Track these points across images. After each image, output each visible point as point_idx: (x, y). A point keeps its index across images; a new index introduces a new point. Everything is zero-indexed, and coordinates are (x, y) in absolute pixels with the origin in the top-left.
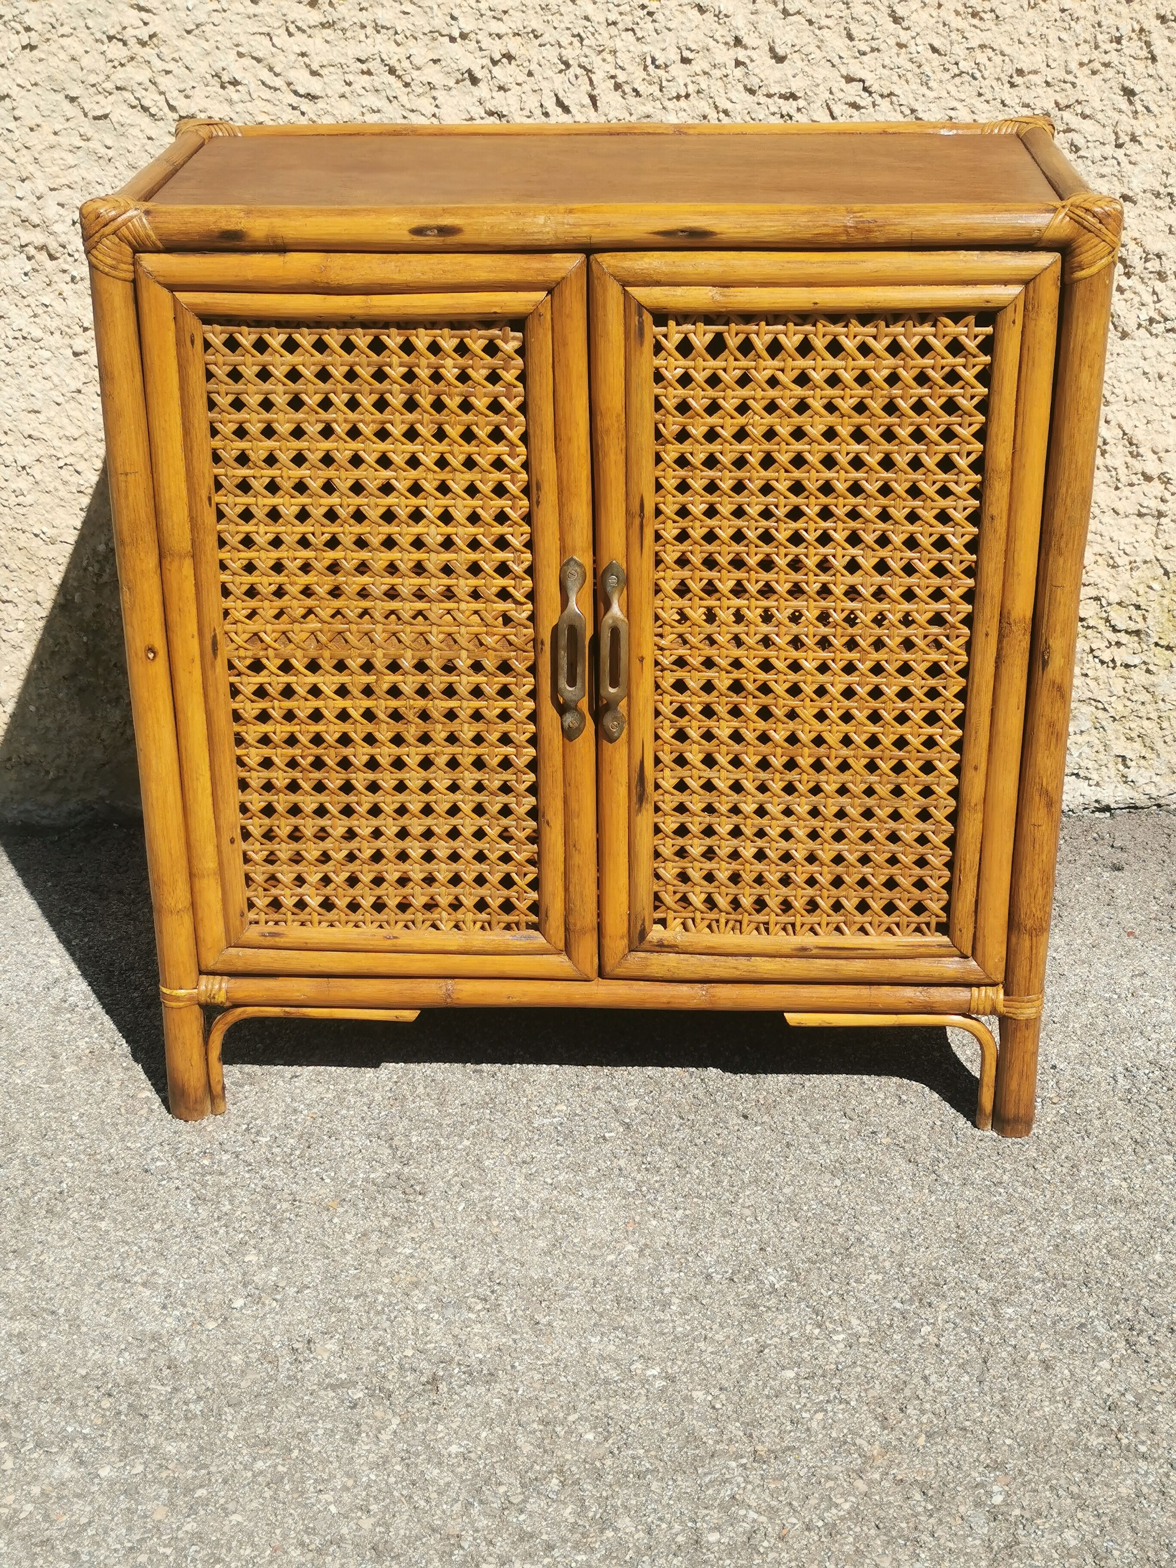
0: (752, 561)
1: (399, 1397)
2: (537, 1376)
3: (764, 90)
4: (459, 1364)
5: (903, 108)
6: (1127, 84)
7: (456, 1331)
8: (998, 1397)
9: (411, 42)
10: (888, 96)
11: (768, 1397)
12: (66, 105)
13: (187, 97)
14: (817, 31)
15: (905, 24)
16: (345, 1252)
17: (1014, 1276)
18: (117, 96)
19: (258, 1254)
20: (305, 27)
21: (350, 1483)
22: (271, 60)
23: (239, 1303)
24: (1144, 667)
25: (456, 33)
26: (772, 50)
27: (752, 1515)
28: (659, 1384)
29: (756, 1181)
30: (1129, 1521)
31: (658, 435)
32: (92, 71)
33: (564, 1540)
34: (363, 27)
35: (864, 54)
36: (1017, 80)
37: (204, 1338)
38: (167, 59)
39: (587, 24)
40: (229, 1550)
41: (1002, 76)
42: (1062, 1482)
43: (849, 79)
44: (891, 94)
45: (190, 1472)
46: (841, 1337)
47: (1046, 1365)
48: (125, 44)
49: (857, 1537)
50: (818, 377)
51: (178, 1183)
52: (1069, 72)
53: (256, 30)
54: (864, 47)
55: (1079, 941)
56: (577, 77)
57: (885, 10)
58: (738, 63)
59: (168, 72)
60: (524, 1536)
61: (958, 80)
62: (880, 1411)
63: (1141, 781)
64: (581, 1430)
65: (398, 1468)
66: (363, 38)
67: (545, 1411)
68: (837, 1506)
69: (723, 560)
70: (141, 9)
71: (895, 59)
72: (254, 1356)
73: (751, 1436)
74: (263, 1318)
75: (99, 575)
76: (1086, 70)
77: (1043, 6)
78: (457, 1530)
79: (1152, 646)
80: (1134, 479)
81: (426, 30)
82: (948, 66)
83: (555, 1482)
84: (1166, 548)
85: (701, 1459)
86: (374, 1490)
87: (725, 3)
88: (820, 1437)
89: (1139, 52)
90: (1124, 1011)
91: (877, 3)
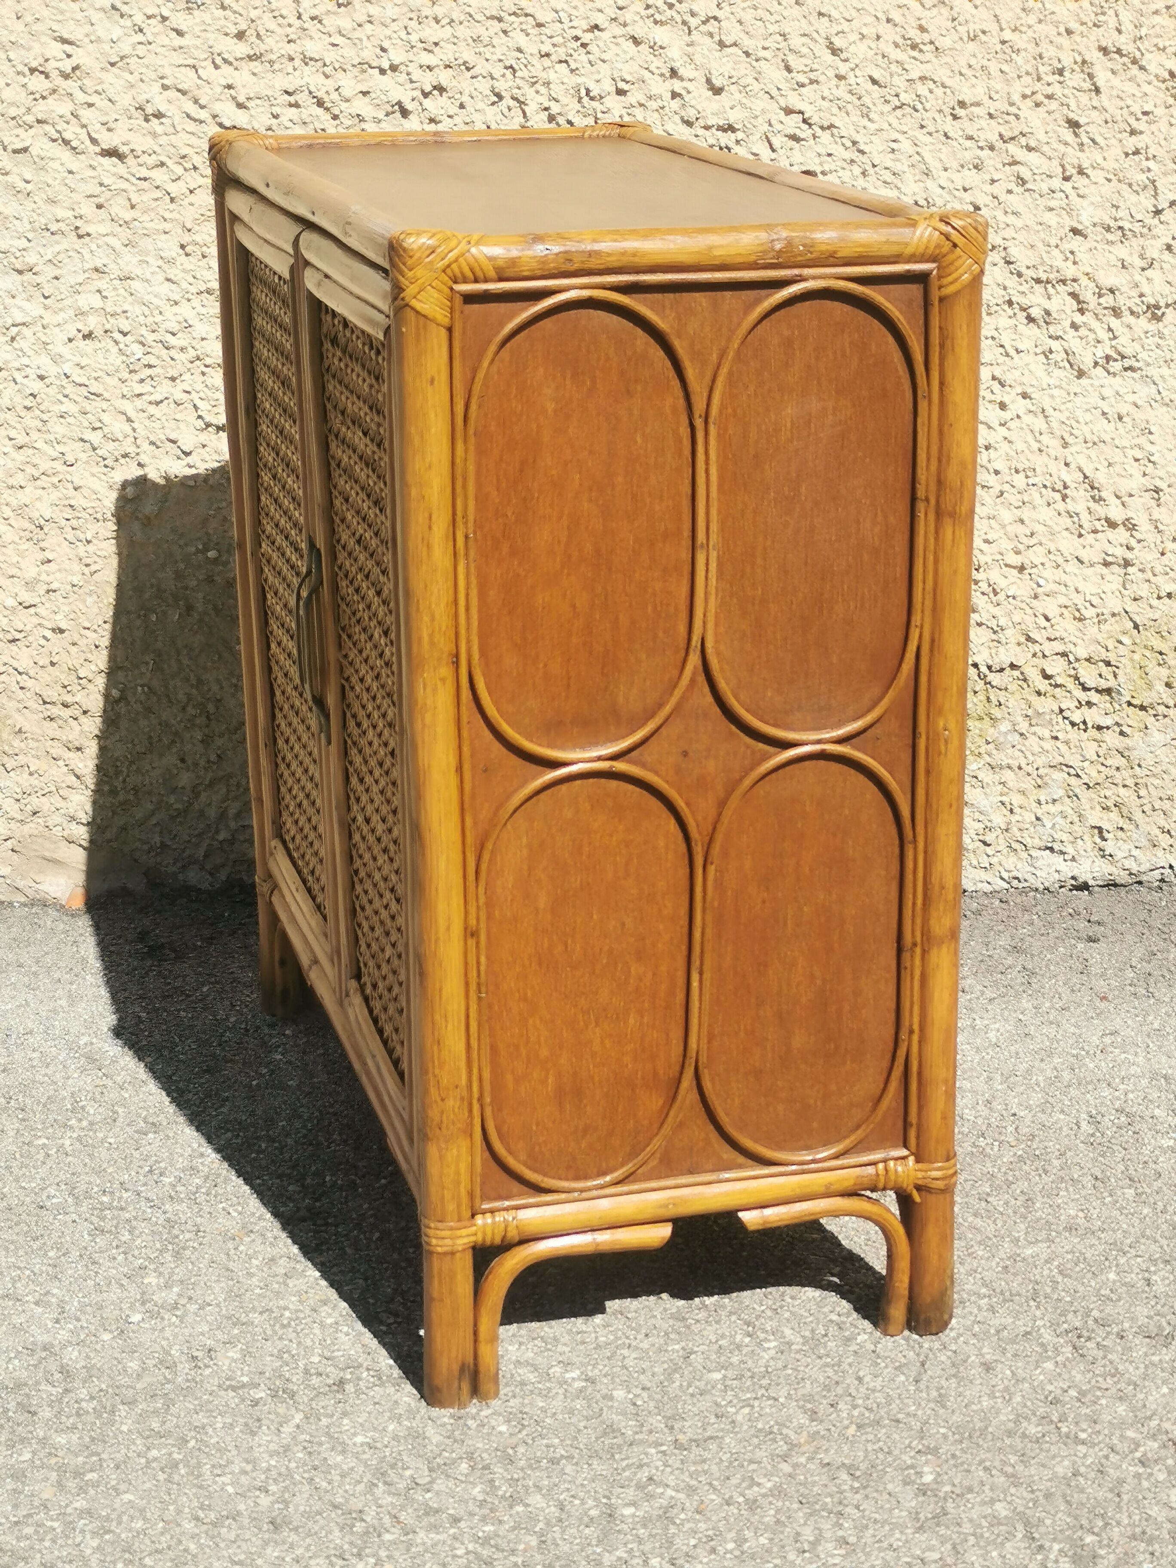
1: (303, 1397)
3: (701, 122)
5: (844, 140)
6: (1072, 116)
8: (934, 1394)
9: (340, 74)
10: (829, 128)
11: (692, 1395)
13: (109, 130)
14: (754, 63)
15: (844, 56)
16: (250, 1275)
18: (38, 129)
19: (158, 1277)
20: (231, 59)
21: (249, 1468)
22: (196, 92)
23: (136, 1318)
24: (1118, 730)
25: (386, 65)
26: (708, 81)
27: (670, 1492)
28: (578, 1384)
30: (1064, 1496)
32: (13, 104)
33: (472, 1514)
34: (291, 59)
35: (803, 86)
36: (960, 112)
37: (98, 1347)
38: (90, 91)
39: (520, 55)
40: (119, 1523)
41: (944, 107)
42: (997, 1463)
43: (789, 111)
44: (831, 126)
45: (81, 1459)
46: (772, 1344)
47: (988, 1367)
48: (47, 77)
49: (778, 1511)
51: (75, 1217)
52: (1012, 104)
53: (181, 62)
54: (802, 79)
56: (510, 110)
57: (823, 42)
58: (675, 95)
59: (90, 105)
60: (430, 1511)
61: (899, 112)
62: (809, 1406)
63: (1119, 855)
64: (493, 1423)
65: (300, 1455)
66: (290, 70)
68: (759, 1485)
70: (65, 41)
71: (834, 91)
72: (150, 1363)
73: (672, 1428)
74: (162, 1330)
77: (983, 38)
78: (360, 1506)
79: (1125, 706)
80: (1098, 525)
81: (355, 62)
82: (888, 97)
83: (464, 1466)
84: (1135, 599)
85: (620, 1447)
86: (274, 1474)
87: (660, 34)
88: (745, 1427)
89: (1083, 84)
90: (1091, 1066)
91: (815, 35)
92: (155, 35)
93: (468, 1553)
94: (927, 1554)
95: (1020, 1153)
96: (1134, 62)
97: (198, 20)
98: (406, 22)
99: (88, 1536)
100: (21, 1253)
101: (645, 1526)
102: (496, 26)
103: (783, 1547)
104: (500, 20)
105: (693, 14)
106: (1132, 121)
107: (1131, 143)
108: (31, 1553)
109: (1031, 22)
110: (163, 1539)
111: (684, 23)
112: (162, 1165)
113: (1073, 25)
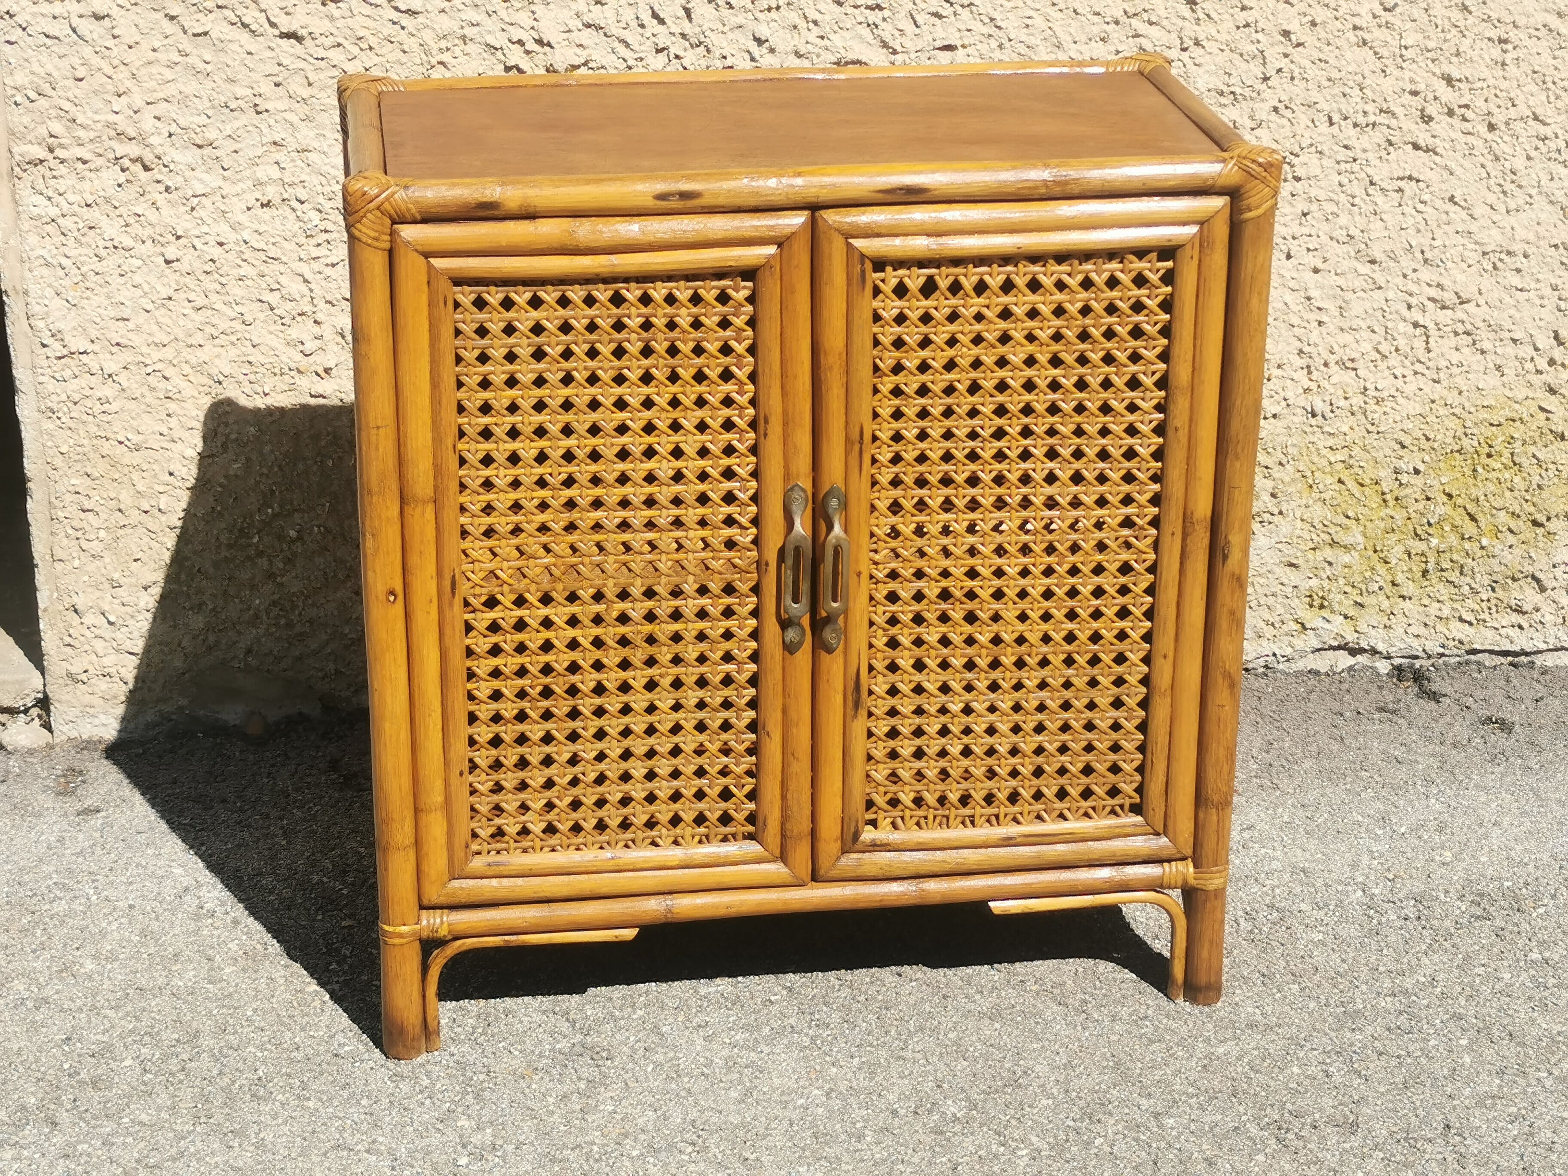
0: (960, 478)
19: (469, 1120)
31: (876, 369)
50: (1019, 311)
69: (933, 479)
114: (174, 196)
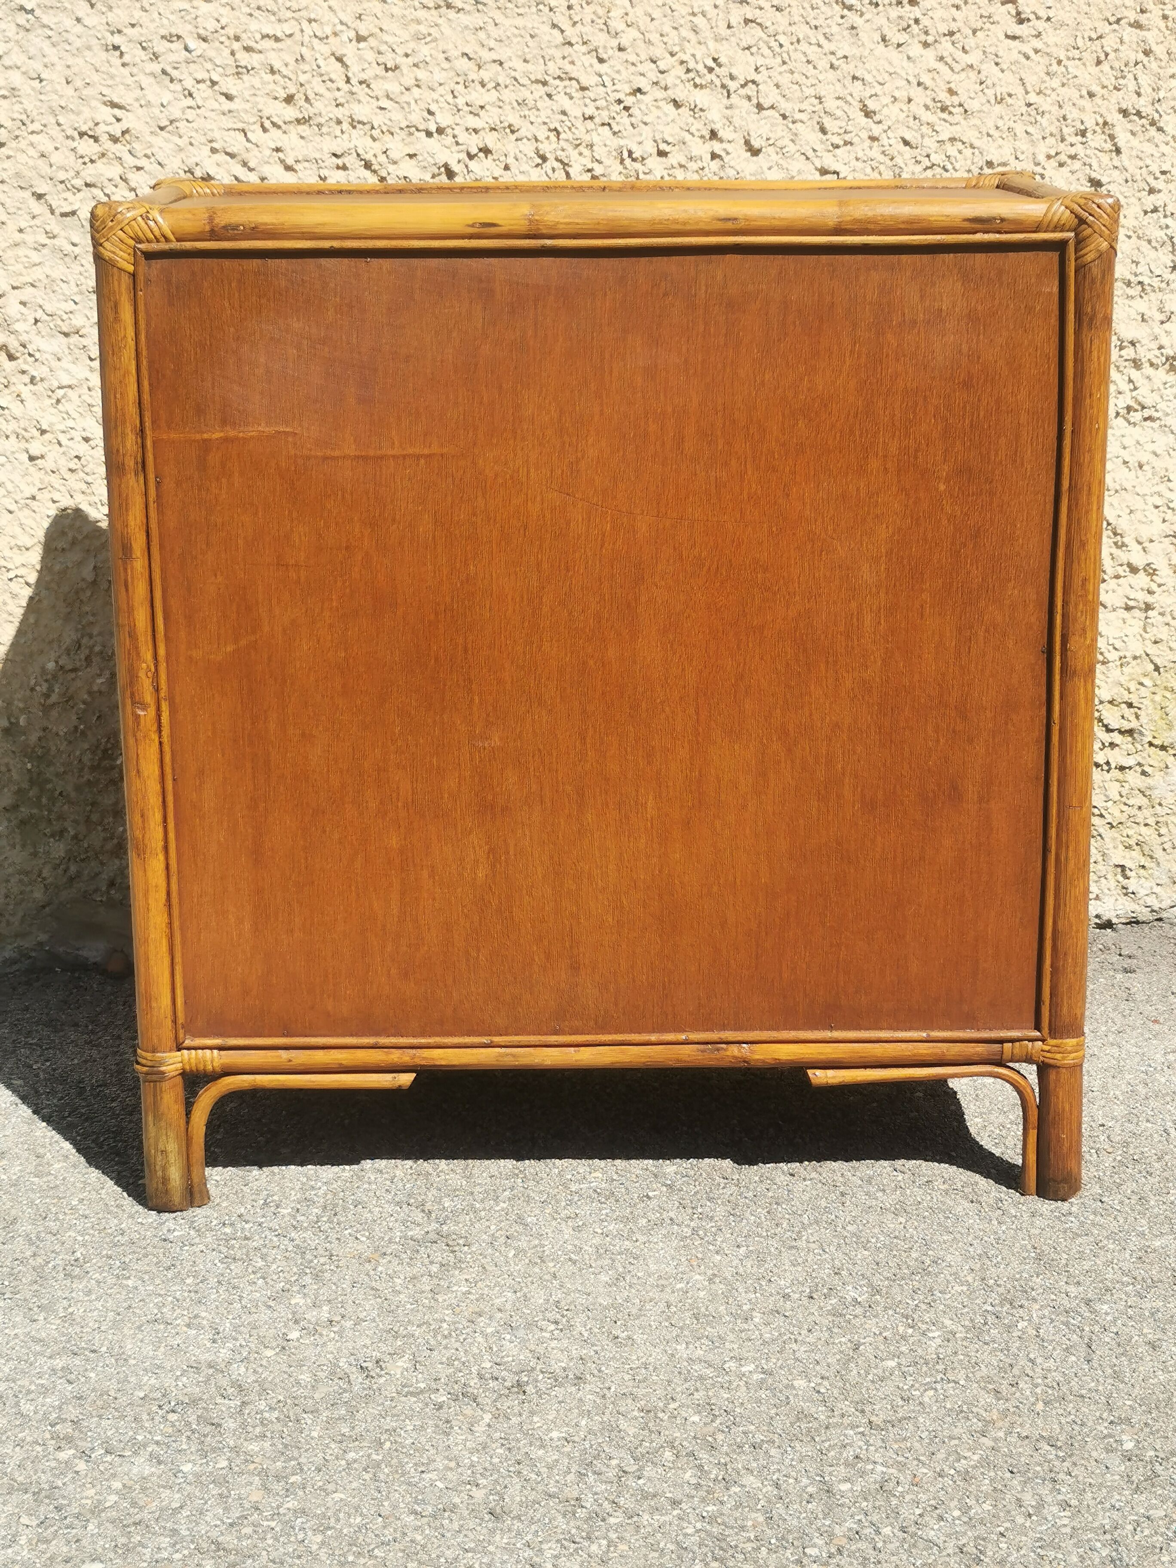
1: (486, 1400)
2: (627, 1377)
4: (542, 1372)
6: (1094, 175)
7: (533, 1347)
8: (1109, 1371)
9: (387, 137)
11: (873, 1382)
12: (33, 203)
14: (790, 125)
15: (877, 118)
16: (397, 1292)
17: (1101, 1282)
18: (85, 193)
19: (304, 1298)
20: (280, 123)
22: (245, 156)
23: (294, 1335)
24: (1139, 769)
25: (433, 128)
26: (747, 143)
27: (880, 1468)
28: (757, 1377)
29: (817, 1222)
32: (60, 168)
33: (690, 1497)
34: (339, 122)
35: (838, 147)
36: (988, 171)
37: (264, 1363)
38: (139, 155)
39: (564, 118)
40: (338, 1520)
41: (973, 168)
43: (824, 171)
45: (279, 1464)
46: (936, 1334)
47: (1153, 1346)
48: (96, 139)
49: (992, 1480)
51: (202, 1247)
52: (1037, 164)
53: (231, 126)
54: (837, 140)
55: (1104, 1029)
56: (554, 170)
57: (857, 105)
59: (139, 169)
60: (647, 1496)
62: (991, 1387)
63: (1142, 892)
64: (684, 1415)
65: (500, 1451)
66: (338, 133)
67: (642, 1403)
68: (965, 1458)
70: (114, 105)
71: (868, 152)
73: (863, 1411)
74: (324, 1345)
75: (47, 696)
76: (1053, 163)
77: (1009, 100)
78: (575, 1494)
79: (1147, 746)
80: (1120, 571)
81: (403, 125)
82: (919, 158)
83: (668, 1455)
84: (1156, 642)
85: (816, 1430)
86: (479, 1469)
87: (701, 98)
88: (935, 1408)
89: (1104, 145)
90: (1163, 1080)
91: (849, 98)
92: (205, 99)
93: (698, 1531)
94: (1151, 1512)
95: (1119, 1158)
96: (1153, 123)
97: (247, 85)
98: (452, 85)
99: (310, 1533)
100: (158, 1281)
101: (866, 1499)
102: (541, 90)
103: (1009, 1512)
104: (545, 83)
105: (732, 77)
106: (1150, 179)
107: (1150, 201)
108: (256, 1550)
109: (1054, 85)
110: (386, 1532)
111: (723, 86)
112: (276, 1198)
113: (1095, 88)
114: (39, 388)
